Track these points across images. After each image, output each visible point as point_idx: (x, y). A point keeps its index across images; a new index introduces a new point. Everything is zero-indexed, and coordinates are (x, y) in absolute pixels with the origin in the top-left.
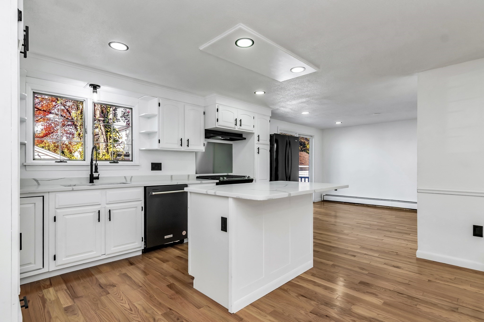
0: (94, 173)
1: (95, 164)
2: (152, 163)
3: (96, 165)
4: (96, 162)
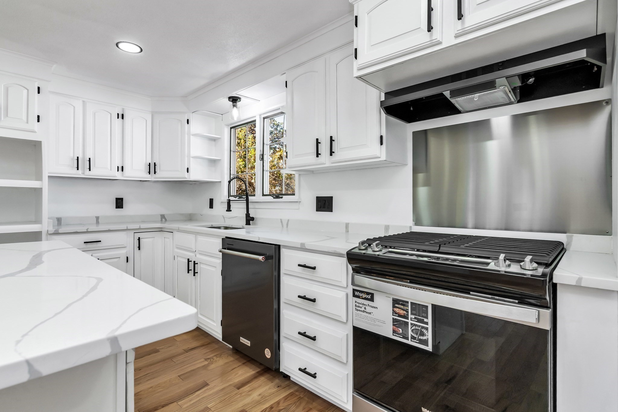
2: (317, 197)
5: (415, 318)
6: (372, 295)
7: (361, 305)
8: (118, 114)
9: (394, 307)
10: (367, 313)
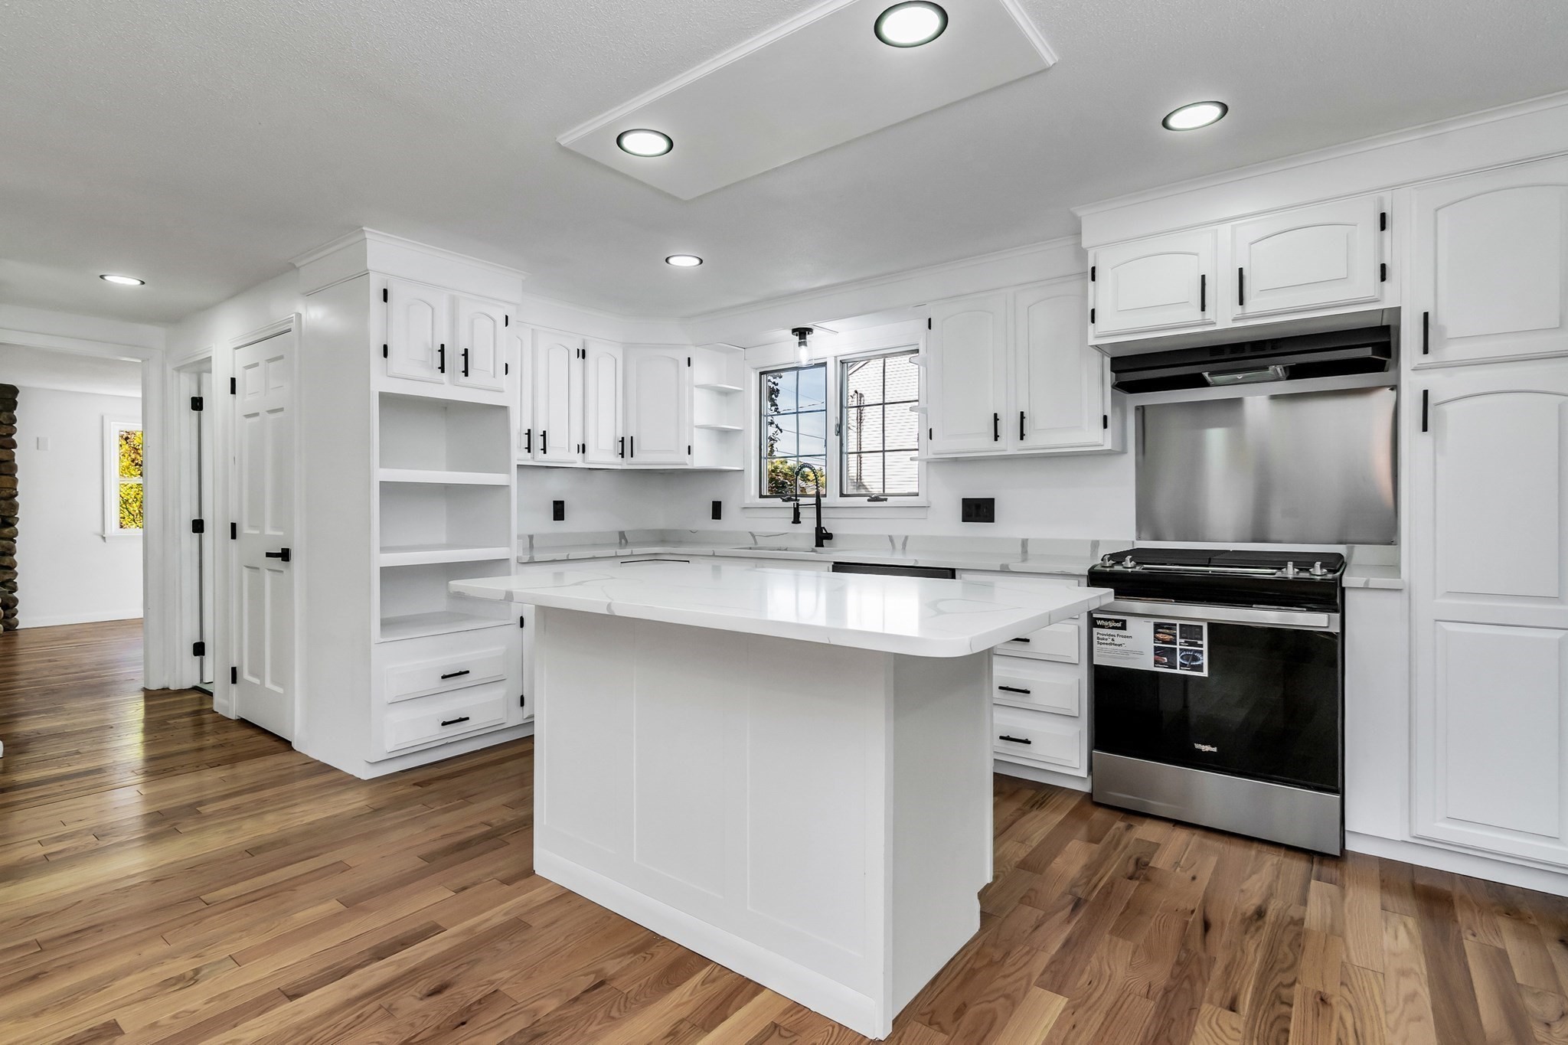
2: (963, 499)
5: (1186, 642)
6: (1124, 622)
7: (1106, 637)
8: (578, 350)
9: (1156, 632)
10: (1116, 645)
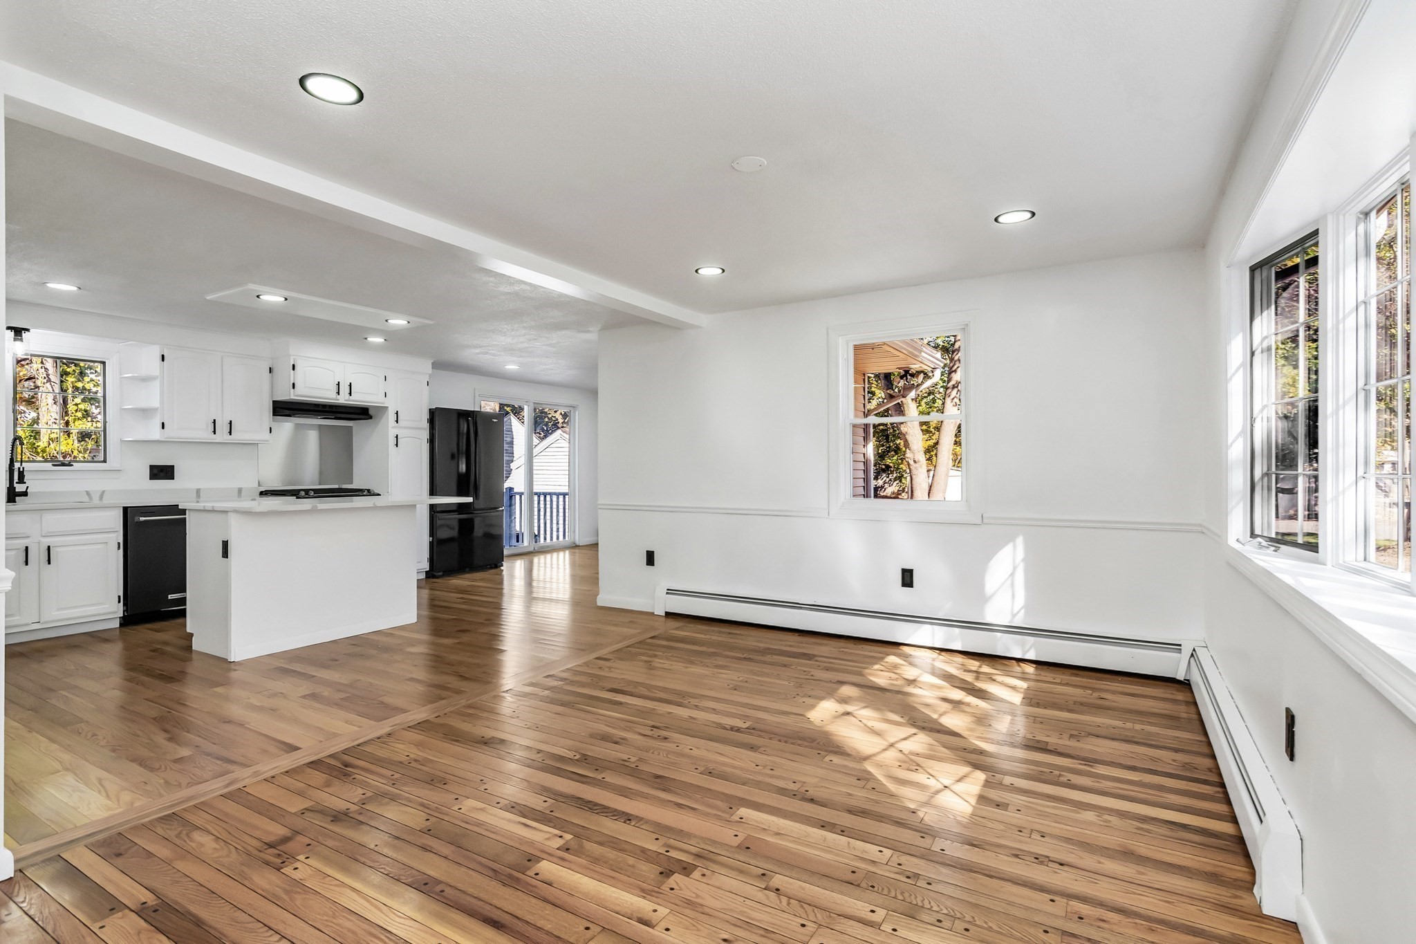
0: (15, 485)
1: (19, 468)
2: (150, 466)
3: (21, 470)
4: (21, 465)
